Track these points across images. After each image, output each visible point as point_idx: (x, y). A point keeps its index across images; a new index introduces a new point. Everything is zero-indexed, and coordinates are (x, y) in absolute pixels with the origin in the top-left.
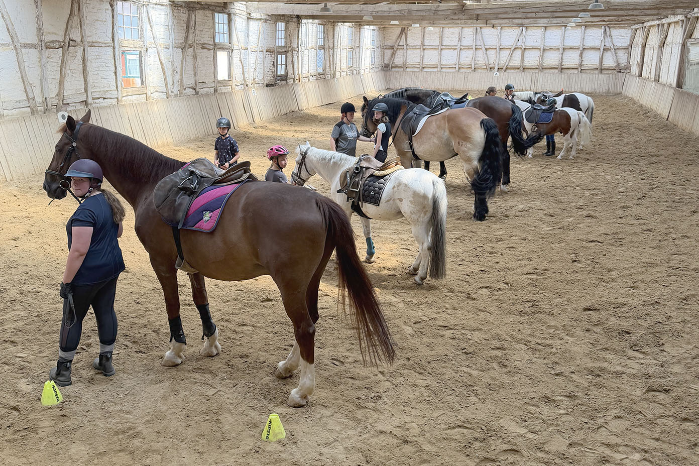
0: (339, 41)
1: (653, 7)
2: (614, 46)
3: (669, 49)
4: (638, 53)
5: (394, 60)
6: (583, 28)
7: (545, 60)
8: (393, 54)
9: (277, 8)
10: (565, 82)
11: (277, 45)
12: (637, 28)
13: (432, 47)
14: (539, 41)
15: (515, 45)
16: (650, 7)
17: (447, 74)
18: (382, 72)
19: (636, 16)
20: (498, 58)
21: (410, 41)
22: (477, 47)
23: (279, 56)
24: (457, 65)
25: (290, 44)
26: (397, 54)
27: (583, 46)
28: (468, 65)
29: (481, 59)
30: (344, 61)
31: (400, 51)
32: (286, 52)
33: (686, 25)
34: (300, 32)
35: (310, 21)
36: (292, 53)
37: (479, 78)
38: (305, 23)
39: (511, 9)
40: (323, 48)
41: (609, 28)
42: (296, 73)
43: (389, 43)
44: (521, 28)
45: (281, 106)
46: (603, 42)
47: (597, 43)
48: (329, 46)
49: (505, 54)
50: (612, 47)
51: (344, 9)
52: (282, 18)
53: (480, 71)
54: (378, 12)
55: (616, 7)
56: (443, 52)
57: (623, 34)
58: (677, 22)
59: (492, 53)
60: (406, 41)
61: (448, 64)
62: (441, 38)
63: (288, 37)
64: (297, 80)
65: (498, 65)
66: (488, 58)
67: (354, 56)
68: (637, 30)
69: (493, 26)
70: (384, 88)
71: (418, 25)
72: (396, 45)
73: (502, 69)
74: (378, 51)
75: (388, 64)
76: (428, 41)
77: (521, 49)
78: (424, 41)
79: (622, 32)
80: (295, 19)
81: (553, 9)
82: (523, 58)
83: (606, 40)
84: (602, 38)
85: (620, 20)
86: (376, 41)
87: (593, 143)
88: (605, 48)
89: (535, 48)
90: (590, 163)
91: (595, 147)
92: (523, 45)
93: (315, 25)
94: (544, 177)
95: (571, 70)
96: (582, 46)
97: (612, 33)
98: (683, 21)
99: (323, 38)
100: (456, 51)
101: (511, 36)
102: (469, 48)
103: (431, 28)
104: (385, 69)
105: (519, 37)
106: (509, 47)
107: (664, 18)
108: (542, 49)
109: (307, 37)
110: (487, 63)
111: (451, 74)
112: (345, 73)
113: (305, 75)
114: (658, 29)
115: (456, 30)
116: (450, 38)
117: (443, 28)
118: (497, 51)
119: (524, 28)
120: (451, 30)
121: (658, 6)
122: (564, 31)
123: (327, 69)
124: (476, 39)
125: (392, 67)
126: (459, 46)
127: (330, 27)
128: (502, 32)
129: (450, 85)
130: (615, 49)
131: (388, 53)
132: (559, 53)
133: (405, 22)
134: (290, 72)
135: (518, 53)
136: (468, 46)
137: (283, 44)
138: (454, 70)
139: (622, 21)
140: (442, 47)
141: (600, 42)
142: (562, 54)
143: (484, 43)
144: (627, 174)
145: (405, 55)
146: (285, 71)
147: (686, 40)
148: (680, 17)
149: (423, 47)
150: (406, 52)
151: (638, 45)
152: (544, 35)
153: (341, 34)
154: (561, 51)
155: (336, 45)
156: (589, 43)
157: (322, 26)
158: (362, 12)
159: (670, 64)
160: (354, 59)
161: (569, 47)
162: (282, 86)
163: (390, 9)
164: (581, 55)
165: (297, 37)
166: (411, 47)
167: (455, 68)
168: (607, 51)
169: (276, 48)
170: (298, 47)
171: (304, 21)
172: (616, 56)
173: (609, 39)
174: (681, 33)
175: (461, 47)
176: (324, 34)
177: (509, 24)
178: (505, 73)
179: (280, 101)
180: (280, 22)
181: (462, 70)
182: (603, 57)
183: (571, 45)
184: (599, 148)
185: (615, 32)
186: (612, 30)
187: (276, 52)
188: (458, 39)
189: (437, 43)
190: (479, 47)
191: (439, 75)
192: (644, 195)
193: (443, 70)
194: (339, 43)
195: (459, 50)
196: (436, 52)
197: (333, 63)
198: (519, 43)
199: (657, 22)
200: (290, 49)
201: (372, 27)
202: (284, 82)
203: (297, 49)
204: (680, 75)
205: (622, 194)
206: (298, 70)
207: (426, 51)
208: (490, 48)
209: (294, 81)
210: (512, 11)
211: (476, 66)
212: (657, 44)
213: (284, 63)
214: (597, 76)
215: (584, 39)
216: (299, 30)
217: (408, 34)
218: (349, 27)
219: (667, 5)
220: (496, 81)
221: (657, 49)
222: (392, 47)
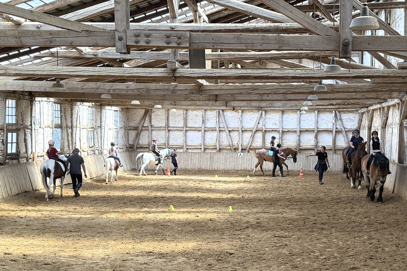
0: (78, 120)
1: (371, 90)
2: (344, 128)
3: (390, 130)
4: (365, 134)
5: (138, 140)
6: (316, 112)
7: (284, 141)
8: (138, 136)
9: (5, 84)
10: (304, 161)
11: (7, 122)
12: (363, 112)
13: (177, 128)
14: (278, 123)
15: (256, 127)
16: (368, 90)
17: (193, 154)
18: (127, 153)
19: (359, 99)
20: (241, 140)
21: (155, 123)
22: (220, 129)
23: (10, 134)
24: (203, 146)
25: (22, 121)
26: (141, 135)
27: (318, 128)
28: (213, 146)
29: (225, 141)
30: (84, 140)
31: (145, 132)
32: (17, 131)
33: (402, 107)
34: (34, 110)
35: (45, 99)
36: (25, 131)
37: (224, 158)
38: (39, 101)
39: (245, 91)
40: (60, 126)
41: (339, 112)
42: (29, 152)
43: (133, 124)
44: (261, 112)
45: (12, 186)
46: (335, 125)
47: (330, 126)
48: (67, 125)
49: (247, 136)
50: (343, 129)
51: (79, 86)
52: (12, 95)
53: (224, 151)
54: (115, 90)
55: (339, 90)
56: (189, 133)
57: (352, 118)
58: (394, 106)
59: (235, 135)
60: (150, 122)
61: (194, 145)
62: (186, 120)
63: (20, 114)
64: (30, 159)
65: (242, 146)
66: (231, 140)
67: (96, 136)
68: (363, 113)
69: (234, 109)
70: (129, 168)
71: (160, 106)
72: (140, 126)
73: (245, 149)
74: (121, 133)
75: (133, 145)
76: (173, 123)
77: (262, 131)
78: (168, 122)
79: (351, 116)
80: (28, 97)
81: (284, 91)
82: (264, 139)
83: (338, 123)
84: (334, 121)
85: (346, 104)
86: (118, 122)
87: (328, 214)
88: (337, 130)
89: (275, 131)
90: (324, 232)
91: (330, 218)
92: (264, 128)
93: (51, 103)
94: (282, 245)
95: (308, 151)
96: (316, 128)
97: (342, 117)
98: (398, 104)
99: (59, 116)
100: (200, 133)
101: (252, 119)
102: (213, 130)
103: (174, 110)
104: (130, 149)
105: (259, 121)
106: (251, 129)
107: (384, 102)
108: (281, 132)
109: (42, 115)
110: (231, 144)
111: (197, 154)
112: (86, 153)
113: (39, 154)
114: (380, 112)
115: (200, 113)
116: (194, 120)
117: (187, 110)
118: (239, 133)
119: (263, 112)
120: (195, 112)
121: (374, 89)
122: (299, 114)
123: (65, 149)
124: (219, 121)
125: (137, 148)
126: (203, 127)
127: (68, 106)
128: (244, 114)
129: (197, 165)
130: (345, 131)
131: (133, 134)
132: (296, 135)
133: (147, 103)
134: (23, 150)
135: (259, 135)
136: (212, 128)
137: (14, 122)
138: (199, 151)
139: (348, 104)
140: (186, 129)
141: (332, 125)
142: (299, 136)
143: (227, 125)
144: (357, 240)
145: (150, 135)
146: (17, 150)
147: (403, 121)
148: (396, 101)
149: (168, 129)
150: (151, 133)
151: (365, 127)
152: (282, 119)
153: (81, 113)
154: (298, 133)
155: (74, 125)
156: (323, 126)
157: (59, 105)
158: (99, 90)
159: (392, 143)
160: (96, 139)
161: (305, 130)
162: (13, 165)
163: (127, 87)
164: (316, 137)
165: (29, 115)
166: (156, 129)
167: (201, 148)
168: (339, 133)
169: (5, 126)
170: (31, 125)
171: (37, 99)
172: (347, 137)
173: (339, 123)
174: (398, 114)
175: (206, 129)
176: (61, 113)
177: (247, 107)
178: (248, 154)
179: (10, 181)
180: (10, 99)
181: (207, 151)
182: (336, 139)
183: (307, 128)
184: (333, 218)
185: (345, 116)
186: (341, 114)
187: (5, 129)
188: (202, 122)
189: (181, 124)
190: (222, 129)
191: (185, 156)
192: (371, 257)
193: (189, 151)
194: (78, 122)
195: (203, 131)
196: (181, 134)
197: (72, 143)
198: (260, 126)
199: (379, 106)
200: (22, 127)
201: (114, 108)
202: (15, 161)
203: (30, 127)
204: (400, 152)
205: (351, 257)
206: (32, 148)
207: (171, 132)
208: (233, 130)
209: (27, 160)
210: (245, 92)
211: (221, 147)
212: (380, 125)
213: (15, 140)
214: (331, 156)
215: (318, 122)
216: (32, 108)
217: (152, 116)
218: (89, 107)
219: (382, 88)
220: (240, 161)
221: (380, 130)
222: (136, 128)
